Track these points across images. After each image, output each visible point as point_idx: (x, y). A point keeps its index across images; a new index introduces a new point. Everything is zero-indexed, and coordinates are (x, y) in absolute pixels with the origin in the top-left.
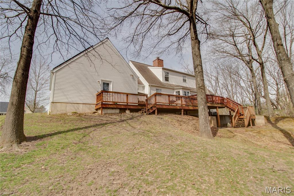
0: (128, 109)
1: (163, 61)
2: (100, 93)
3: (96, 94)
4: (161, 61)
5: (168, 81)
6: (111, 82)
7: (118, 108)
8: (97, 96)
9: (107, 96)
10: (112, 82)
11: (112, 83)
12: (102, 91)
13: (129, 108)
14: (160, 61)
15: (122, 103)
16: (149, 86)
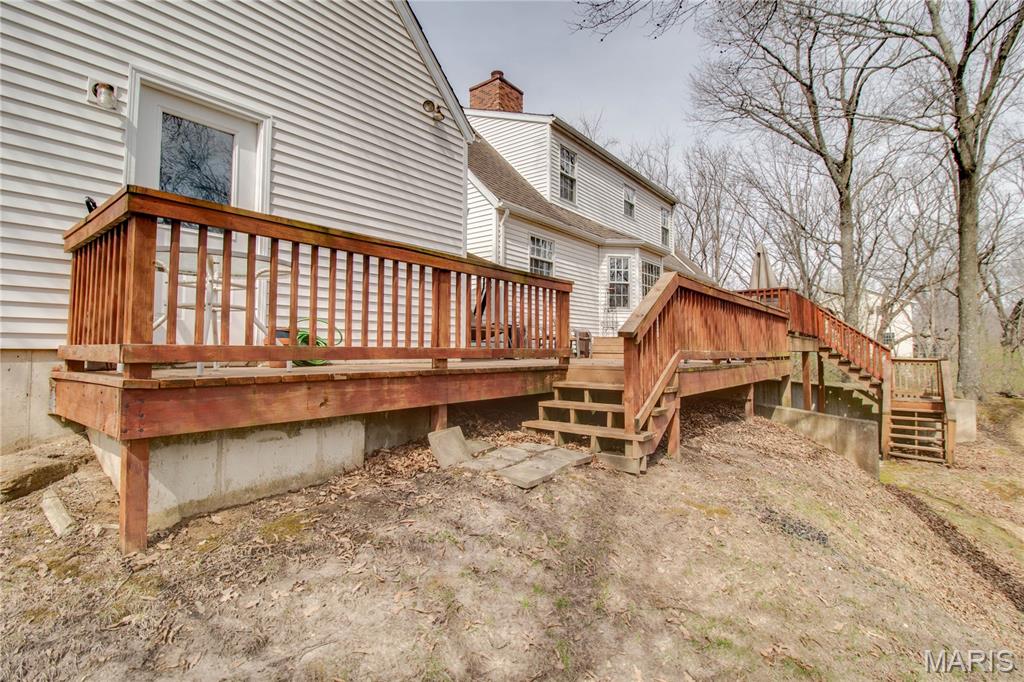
0: (443, 417)
1: (521, 94)
2: (118, 229)
3: (69, 226)
4: (515, 94)
5: (571, 199)
6: (257, 125)
7: (355, 417)
8: (77, 251)
9: (215, 274)
10: (267, 125)
11: (265, 132)
12: (132, 192)
13: (456, 400)
14: (508, 90)
15: (396, 353)
16: (501, 211)
